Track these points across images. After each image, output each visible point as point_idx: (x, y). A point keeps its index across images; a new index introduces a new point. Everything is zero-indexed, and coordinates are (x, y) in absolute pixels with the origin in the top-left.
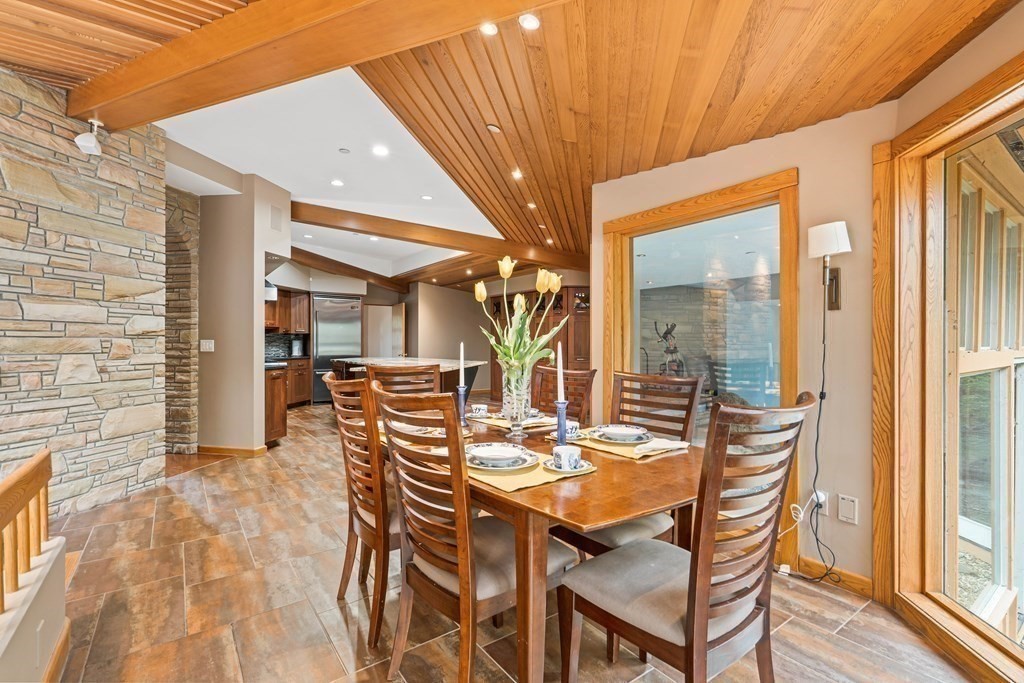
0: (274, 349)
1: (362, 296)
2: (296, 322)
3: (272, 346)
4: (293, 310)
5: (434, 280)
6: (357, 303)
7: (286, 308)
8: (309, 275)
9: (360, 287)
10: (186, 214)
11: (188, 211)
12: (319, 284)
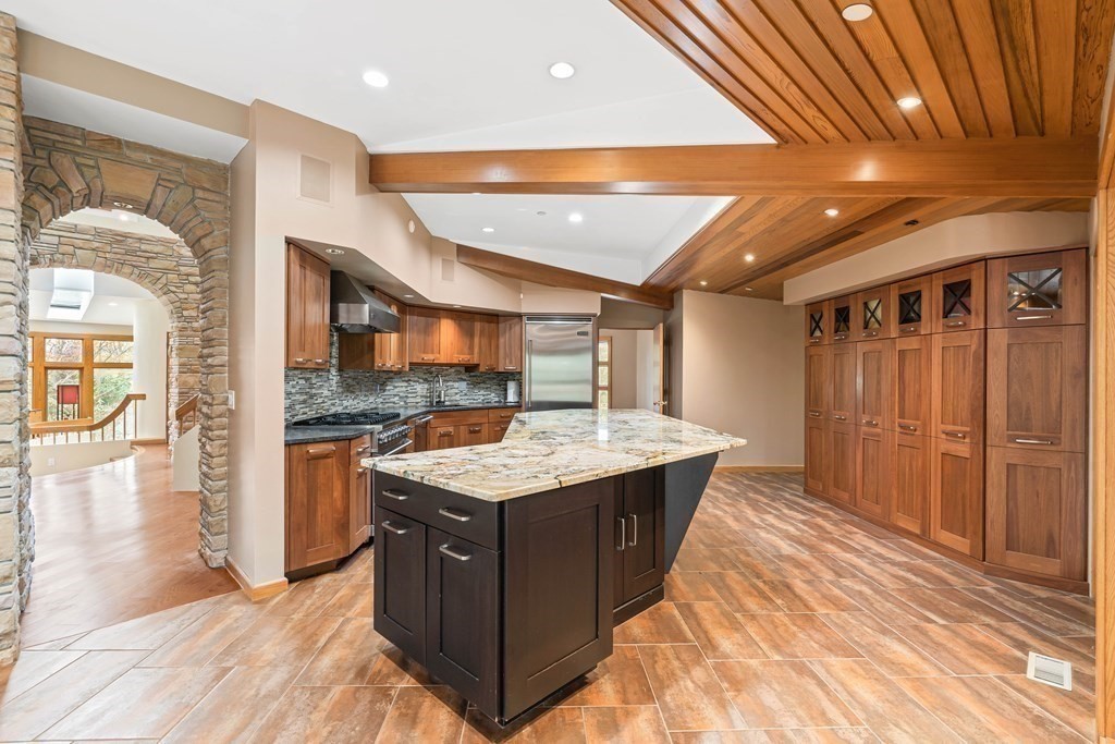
0: (482, 392)
1: (594, 315)
2: (505, 356)
3: (480, 389)
4: (502, 340)
5: (704, 283)
6: (589, 327)
7: (490, 338)
8: (519, 290)
9: (591, 304)
10: (200, 193)
11: (204, 189)
12: (531, 301)
